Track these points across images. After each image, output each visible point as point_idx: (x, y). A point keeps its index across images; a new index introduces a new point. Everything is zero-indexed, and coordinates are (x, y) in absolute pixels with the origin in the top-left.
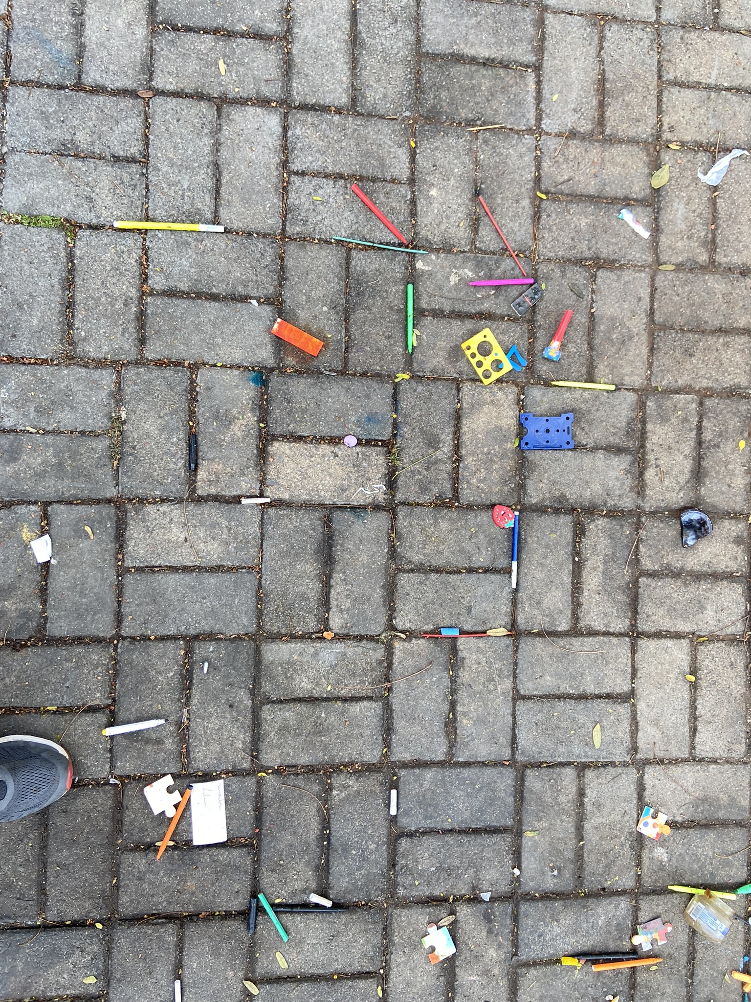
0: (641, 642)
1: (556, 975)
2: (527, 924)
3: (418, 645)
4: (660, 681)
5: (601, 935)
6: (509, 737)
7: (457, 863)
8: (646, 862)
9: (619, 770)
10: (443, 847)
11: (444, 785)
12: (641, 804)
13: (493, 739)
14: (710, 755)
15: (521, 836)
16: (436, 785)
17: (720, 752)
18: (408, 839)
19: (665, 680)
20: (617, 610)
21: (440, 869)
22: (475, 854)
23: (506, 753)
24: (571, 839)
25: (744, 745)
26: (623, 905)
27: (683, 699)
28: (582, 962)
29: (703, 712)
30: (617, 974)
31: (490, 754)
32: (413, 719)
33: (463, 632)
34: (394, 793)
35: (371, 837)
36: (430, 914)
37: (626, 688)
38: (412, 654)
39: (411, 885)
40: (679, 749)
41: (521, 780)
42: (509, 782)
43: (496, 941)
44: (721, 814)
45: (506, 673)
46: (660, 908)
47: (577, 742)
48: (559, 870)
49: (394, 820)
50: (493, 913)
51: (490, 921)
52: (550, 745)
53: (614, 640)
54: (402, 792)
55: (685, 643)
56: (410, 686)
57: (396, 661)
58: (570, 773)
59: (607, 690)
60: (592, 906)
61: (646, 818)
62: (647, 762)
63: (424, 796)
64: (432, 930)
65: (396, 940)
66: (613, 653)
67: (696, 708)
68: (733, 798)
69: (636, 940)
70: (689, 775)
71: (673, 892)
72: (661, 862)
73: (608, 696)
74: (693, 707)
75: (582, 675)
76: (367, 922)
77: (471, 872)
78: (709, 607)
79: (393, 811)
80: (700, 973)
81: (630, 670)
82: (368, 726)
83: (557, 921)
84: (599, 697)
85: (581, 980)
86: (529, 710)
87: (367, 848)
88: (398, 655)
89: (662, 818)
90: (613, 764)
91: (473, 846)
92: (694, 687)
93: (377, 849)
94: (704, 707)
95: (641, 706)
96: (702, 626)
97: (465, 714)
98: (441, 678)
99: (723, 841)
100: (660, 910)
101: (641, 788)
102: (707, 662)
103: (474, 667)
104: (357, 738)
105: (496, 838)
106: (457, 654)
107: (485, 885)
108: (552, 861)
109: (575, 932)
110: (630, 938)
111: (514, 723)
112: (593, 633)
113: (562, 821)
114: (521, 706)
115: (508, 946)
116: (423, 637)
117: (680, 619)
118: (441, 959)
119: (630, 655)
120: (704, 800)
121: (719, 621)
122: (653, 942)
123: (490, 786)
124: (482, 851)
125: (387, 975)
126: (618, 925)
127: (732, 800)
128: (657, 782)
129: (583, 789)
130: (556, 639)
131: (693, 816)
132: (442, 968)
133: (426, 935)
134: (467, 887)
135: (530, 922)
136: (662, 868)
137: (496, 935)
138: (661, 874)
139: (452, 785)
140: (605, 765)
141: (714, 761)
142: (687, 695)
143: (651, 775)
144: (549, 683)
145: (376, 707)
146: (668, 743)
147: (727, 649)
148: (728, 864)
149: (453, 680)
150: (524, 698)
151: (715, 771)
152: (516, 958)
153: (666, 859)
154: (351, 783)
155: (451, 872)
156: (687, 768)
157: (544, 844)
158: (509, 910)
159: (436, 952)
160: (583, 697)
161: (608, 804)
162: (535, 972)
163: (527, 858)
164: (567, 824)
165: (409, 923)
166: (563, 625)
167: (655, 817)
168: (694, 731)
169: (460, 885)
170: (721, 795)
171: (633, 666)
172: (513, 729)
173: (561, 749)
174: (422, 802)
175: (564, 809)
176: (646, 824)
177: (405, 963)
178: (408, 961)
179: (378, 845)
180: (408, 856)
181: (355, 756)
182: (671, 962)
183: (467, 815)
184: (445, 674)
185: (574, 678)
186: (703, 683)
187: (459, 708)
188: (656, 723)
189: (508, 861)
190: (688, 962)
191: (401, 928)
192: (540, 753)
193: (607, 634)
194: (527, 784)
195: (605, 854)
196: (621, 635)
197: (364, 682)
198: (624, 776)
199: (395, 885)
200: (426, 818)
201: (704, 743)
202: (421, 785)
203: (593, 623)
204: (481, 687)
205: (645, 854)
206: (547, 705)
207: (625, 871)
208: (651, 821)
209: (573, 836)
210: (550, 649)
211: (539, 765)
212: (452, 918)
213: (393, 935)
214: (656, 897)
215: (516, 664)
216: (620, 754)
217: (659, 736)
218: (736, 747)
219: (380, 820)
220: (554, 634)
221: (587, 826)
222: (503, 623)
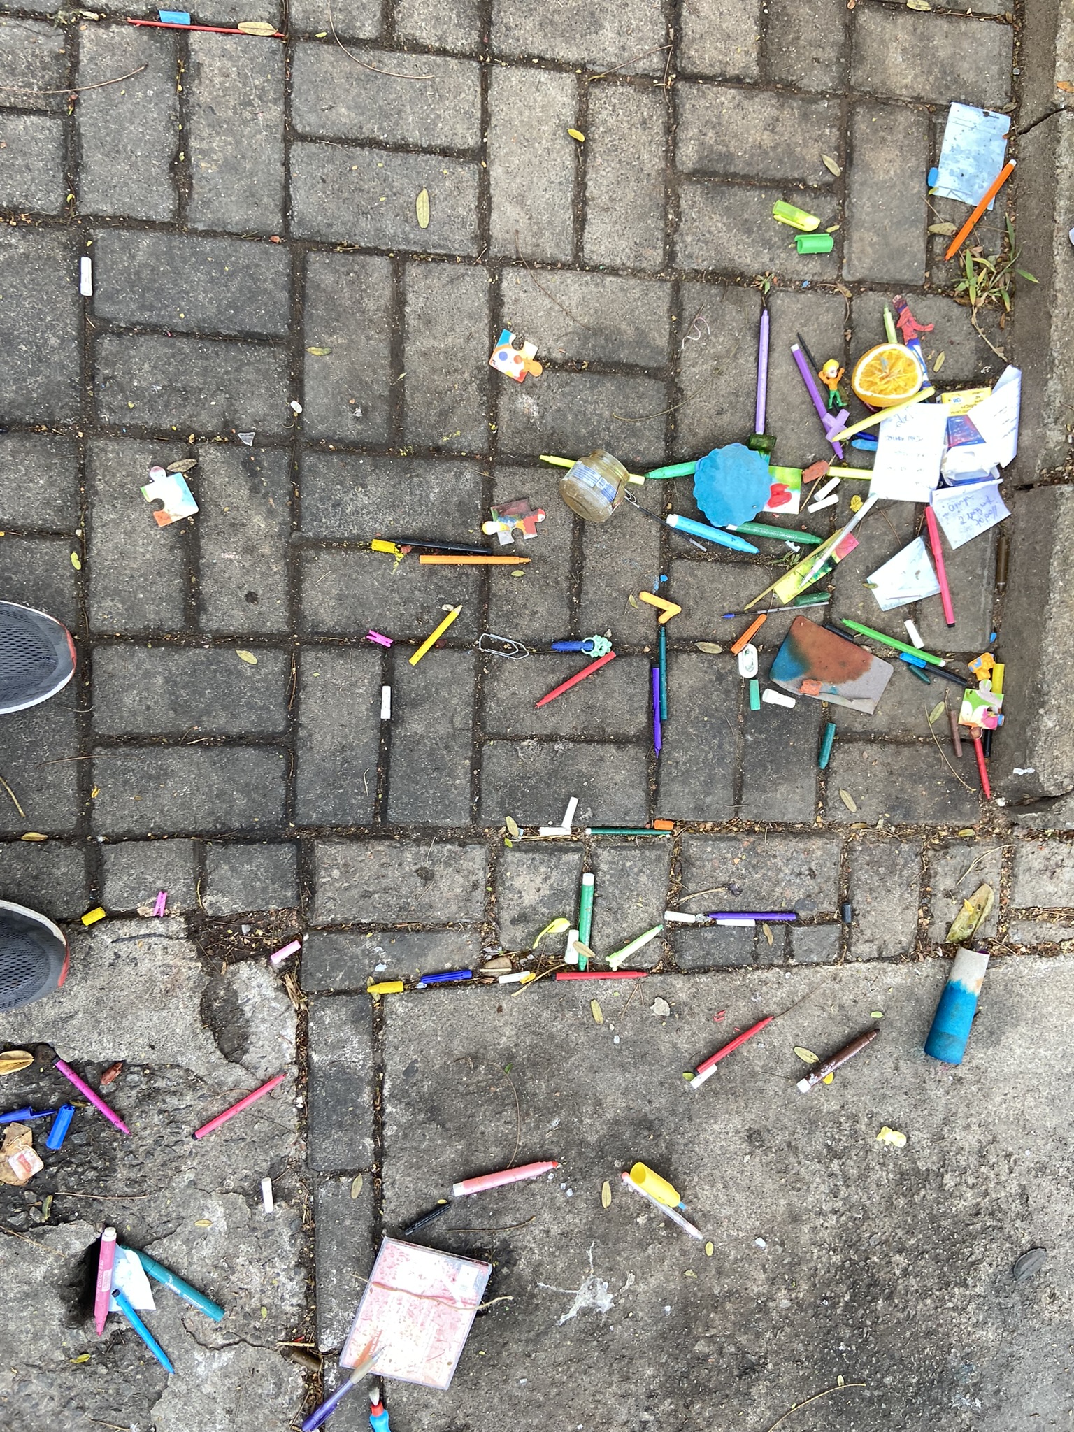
0: (499, 72)
1: (364, 566)
2: (315, 486)
3: (121, 33)
4: (528, 135)
5: (434, 515)
6: (279, 197)
7: (197, 381)
8: (504, 415)
9: (461, 269)
10: (173, 356)
11: (171, 260)
12: (496, 327)
13: (251, 196)
14: (606, 261)
15: (303, 356)
16: (158, 259)
17: (623, 257)
18: (114, 338)
19: (535, 134)
20: (458, 16)
21: (169, 389)
22: (227, 372)
23: (275, 221)
24: (383, 367)
25: (660, 252)
26: (467, 475)
27: (564, 167)
28: (405, 551)
29: (596, 193)
30: (460, 576)
31: (247, 220)
32: (115, 151)
33: (195, 20)
34: (86, 263)
35: (51, 327)
36: (153, 452)
37: (472, 141)
38: (110, 48)
39: (122, 407)
40: (557, 245)
41: (298, 268)
42: (281, 267)
43: (265, 504)
44: (624, 356)
45: (271, 95)
46: (528, 486)
47: (391, 215)
48: (365, 411)
49: (86, 306)
50: (259, 463)
51: (253, 474)
52: (346, 215)
53: (454, 63)
54: (101, 264)
55: (568, 79)
56: (109, 98)
57: (84, 58)
58: (380, 266)
59: (441, 141)
60: (420, 471)
61: (505, 347)
62: (506, 262)
63: (137, 273)
64: (158, 474)
65: (100, 485)
66: (451, 83)
67: (585, 186)
68: (643, 332)
69: (489, 528)
70: (573, 287)
71: (548, 465)
72: (529, 418)
73: (445, 152)
74: (581, 184)
75: (399, 112)
76: (49, 455)
77: (222, 398)
78: (607, 24)
79: (86, 289)
80: (591, 592)
81: (479, 114)
82: (38, 155)
83: (364, 486)
84: (428, 151)
85: (402, 577)
86: (311, 156)
87: (45, 342)
88: (87, 46)
89: (530, 350)
90: (451, 258)
91: (223, 361)
92: (583, 151)
93: (61, 347)
94: (598, 185)
95: (497, 172)
96: (596, 54)
97: (205, 154)
98: (163, 92)
99: (627, 397)
100: (527, 489)
101: (496, 300)
102: (604, 115)
103: (217, 80)
104: (21, 172)
105: (263, 353)
106: (189, 57)
107: (246, 421)
108: (353, 397)
109: (392, 507)
110: (481, 526)
111: (288, 176)
112: (417, 48)
113: (369, 338)
114: (297, 149)
115: (283, 512)
116: (132, 24)
117: (559, 39)
118: (174, 519)
119: (479, 90)
120: (597, 331)
121: (624, 49)
122: (516, 533)
123: (249, 271)
124: (238, 370)
125: (89, 540)
126: (460, 503)
127: (641, 333)
128: (521, 294)
129: (403, 294)
130: (355, 51)
131: (579, 353)
132: (177, 535)
133: (149, 481)
134: (215, 421)
135: (320, 483)
136: (529, 426)
137: (265, 496)
138: (528, 436)
139: (185, 263)
140: (439, 259)
141: (614, 271)
142: (569, 162)
143: (512, 282)
144: (344, 117)
145: (53, 126)
146: (539, 233)
147: (637, 96)
148: (634, 432)
149: (183, 99)
150: (303, 138)
151: (614, 285)
152: (299, 534)
153: (536, 414)
154: (13, 241)
155: (186, 393)
156: (569, 276)
157: (339, 370)
158: (285, 461)
159: (165, 509)
160: (402, 148)
161: (443, 317)
162: (329, 558)
163: (312, 388)
164: (376, 343)
165: (120, 464)
166: (368, 30)
167: (518, 345)
168: (581, 222)
169: (204, 416)
170: (624, 326)
171: (485, 110)
172: (286, 188)
173: (365, 224)
174: (134, 281)
175: (371, 321)
176: (503, 356)
177: (117, 523)
178: (121, 521)
179: (63, 340)
180: (115, 363)
181: (18, 199)
182: (546, 568)
183: (211, 311)
184: (169, 86)
185: (387, 116)
186: (598, 148)
187: (194, 143)
188: (519, 200)
189: (282, 389)
190: (572, 571)
191: (107, 469)
192: (330, 225)
193: (443, 52)
194: (310, 275)
195: (440, 394)
196: (464, 56)
197: (30, 85)
198: (468, 279)
199: (95, 404)
200: (142, 308)
201: (597, 242)
202: (132, 257)
203: (418, 33)
204: (230, 113)
205: (503, 402)
206: (340, 151)
207: (470, 423)
208: (511, 353)
209: (386, 362)
210: (346, 66)
211: (330, 247)
212: (191, 462)
213: (94, 479)
214: (522, 470)
215: (288, 84)
216: (461, 242)
217: (524, 221)
218: (648, 252)
219: (65, 302)
220: (353, 42)
221: (409, 349)
222: (266, 15)
